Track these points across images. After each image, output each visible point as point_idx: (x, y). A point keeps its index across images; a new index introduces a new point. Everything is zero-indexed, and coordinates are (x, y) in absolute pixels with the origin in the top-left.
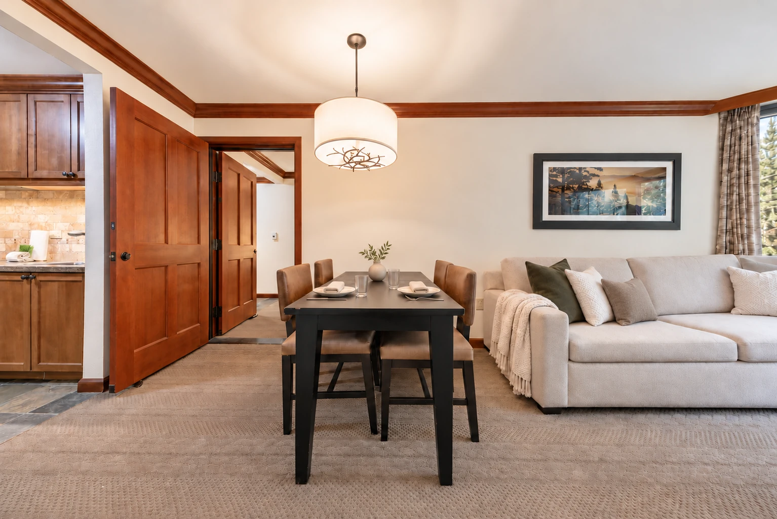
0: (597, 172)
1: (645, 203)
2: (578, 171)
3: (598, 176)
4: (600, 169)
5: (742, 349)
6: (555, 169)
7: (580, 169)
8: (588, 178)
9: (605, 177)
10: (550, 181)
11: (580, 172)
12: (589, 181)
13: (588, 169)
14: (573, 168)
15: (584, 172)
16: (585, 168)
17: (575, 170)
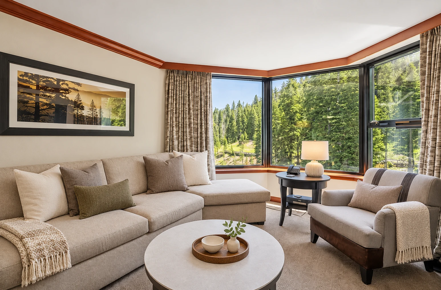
0: (77, 87)
3: (77, 90)
4: (79, 84)
6: (26, 74)
7: (58, 80)
8: (68, 90)
10: (20, 87)
11: (58, 83)
12: (68, 93)
13: (66, 82)
14: (49, 78)
15: (62, 84)
16: (63, 80)
17: (53, 80)
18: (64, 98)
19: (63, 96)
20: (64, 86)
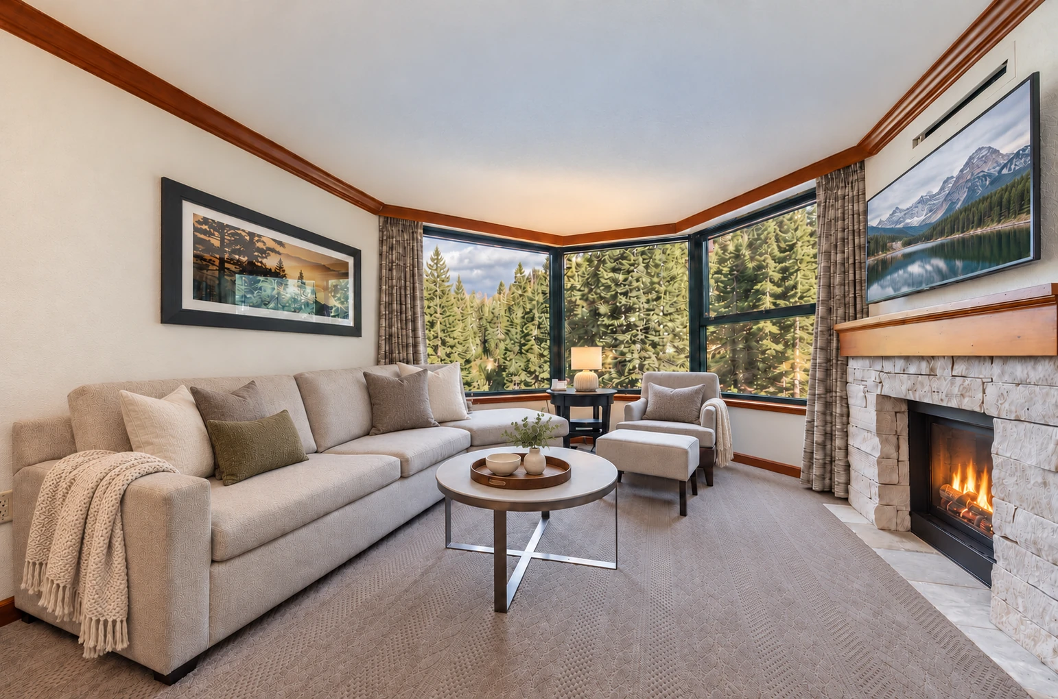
0: (278, 248)
1: (333, 303)
2: (248, 238)
3: (279, 253)
4: (280, 243)
5: (404, 464)
6: (206, 221)
7: (251, 235)
8: (265, 252)
9: (288, 256)
10: (197, 241)
11: (252, 239)
12: (266, 258)
13: (263, 239)
14: (239, 229)
15: (258, 241)
16: (259, 236)
17: (243, 234)
18: (259, 264)
19: (258, 262)
20: (260, 245)
